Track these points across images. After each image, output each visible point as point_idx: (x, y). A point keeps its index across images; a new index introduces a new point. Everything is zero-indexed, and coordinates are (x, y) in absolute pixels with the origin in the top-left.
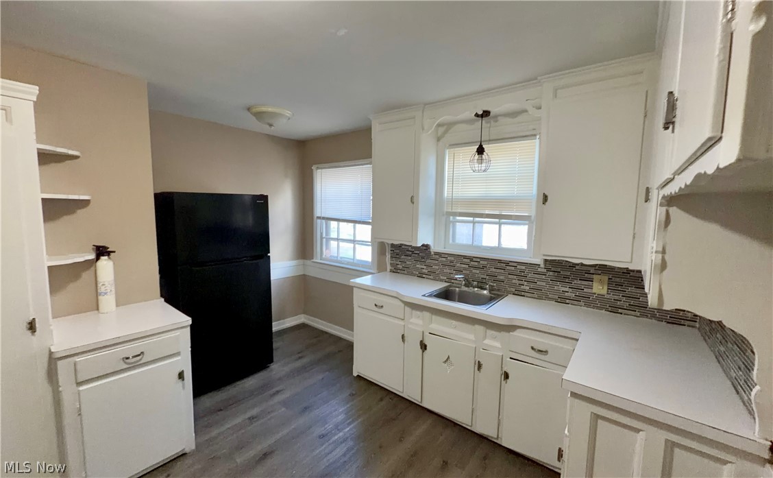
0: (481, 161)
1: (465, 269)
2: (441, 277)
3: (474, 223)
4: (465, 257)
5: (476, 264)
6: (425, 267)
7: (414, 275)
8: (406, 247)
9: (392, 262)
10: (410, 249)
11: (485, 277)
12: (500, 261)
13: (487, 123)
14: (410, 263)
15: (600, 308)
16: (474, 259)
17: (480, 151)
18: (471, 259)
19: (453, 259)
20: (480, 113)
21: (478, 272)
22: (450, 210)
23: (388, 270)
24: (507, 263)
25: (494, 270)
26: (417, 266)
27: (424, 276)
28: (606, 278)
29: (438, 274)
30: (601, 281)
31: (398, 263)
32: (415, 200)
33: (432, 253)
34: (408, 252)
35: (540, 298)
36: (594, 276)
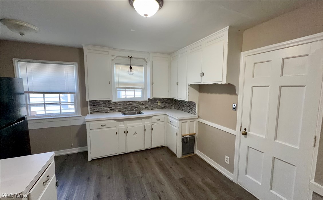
0: (131, 71)
1: (125, 106)
2: (116, 111)
3: (126, 90)
4: (125, 102)
5: (129, 103)
6: (109, 108)
7: (104, 112)
8: (98, 102)
9: (91, 109)
10: (101, 102)
11: (132, 107)
12: (136, 101)
13: (132, 59)
14: (101, 108)
15: (159, 109)
16: (128, 102)
17: (131, 68)
18: (127, 102)
19: (120, 103)
20: (130, 56)
21: (130, 106)
22: (118, 86)
23: (89, 113)
24: (138, 102)
25: (134, 104)
26: (105, 108)
27: (108, 112)
28: (160, 101)
29: (115, 110)
30: (159, 103)
31: (94, 109)
32: (110, 83)
33: (112, 102)
34: (99, 104)
35: (147, 110)
36: (158, 102)
